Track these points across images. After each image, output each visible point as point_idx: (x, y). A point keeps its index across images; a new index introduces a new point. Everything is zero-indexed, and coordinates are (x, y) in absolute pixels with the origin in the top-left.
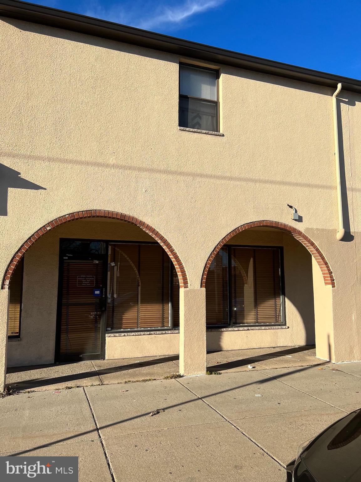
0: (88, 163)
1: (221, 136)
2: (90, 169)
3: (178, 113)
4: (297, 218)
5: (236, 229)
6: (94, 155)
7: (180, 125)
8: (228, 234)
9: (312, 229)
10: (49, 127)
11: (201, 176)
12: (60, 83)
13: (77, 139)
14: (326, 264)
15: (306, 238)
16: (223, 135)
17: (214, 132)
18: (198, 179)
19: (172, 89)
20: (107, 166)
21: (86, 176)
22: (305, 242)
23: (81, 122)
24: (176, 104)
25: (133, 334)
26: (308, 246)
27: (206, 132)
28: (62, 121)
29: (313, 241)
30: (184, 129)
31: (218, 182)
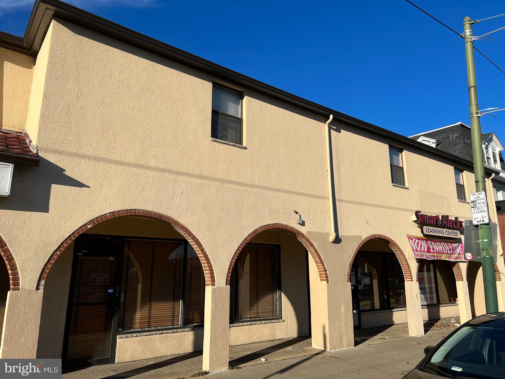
0: (131, 164)
1: (245, 149)
2: (133, 170)
3: (211, 126)
4: (302, 223)
5: (255, 230)
6: (137, 157)
7: (212, 136)
8: (249, 235)
9: (312, 232)
10: (96, 127)
11: (229, 182)
12: (109, 87)
13: (122, 141)
14: (322, 262)
15: (307, 240)
16: (246, 148)
17: (239, 145)
18: (226, 185)
19: (207, 104)
20: (149, 168)
21: (129, 177)
22: (306, 243)
23: (127, 126)
24: (210, 118)
25: (145, 334)
26: (308, 247)
27: (233, 145)
28: (109, 123)
29: (313, 243)
30: (216, 140)
31: (242, 188)
